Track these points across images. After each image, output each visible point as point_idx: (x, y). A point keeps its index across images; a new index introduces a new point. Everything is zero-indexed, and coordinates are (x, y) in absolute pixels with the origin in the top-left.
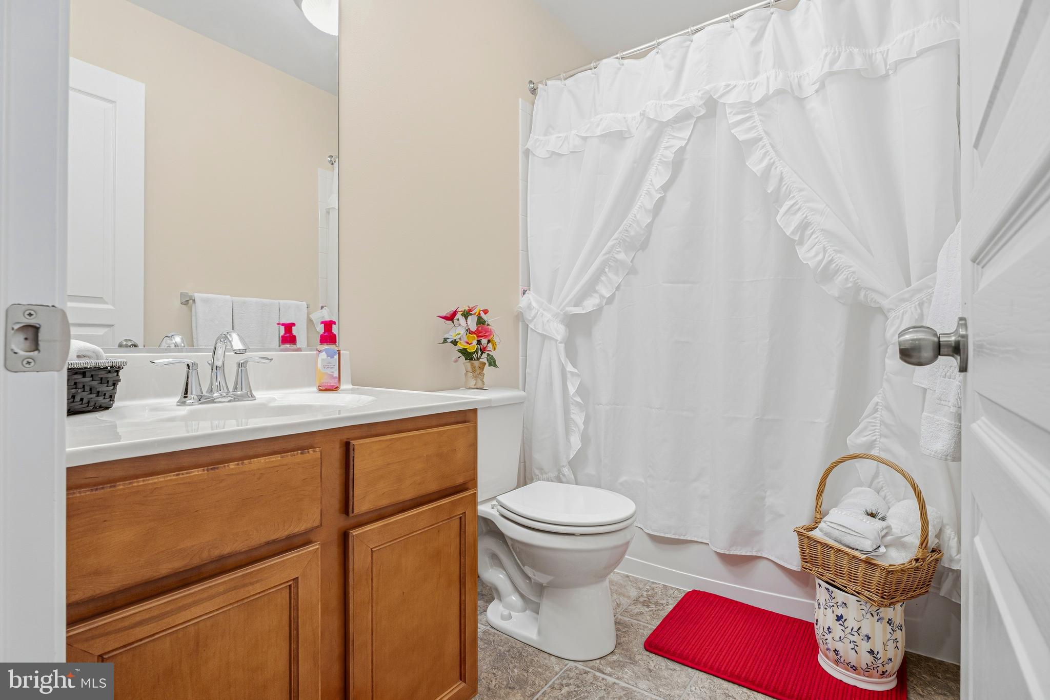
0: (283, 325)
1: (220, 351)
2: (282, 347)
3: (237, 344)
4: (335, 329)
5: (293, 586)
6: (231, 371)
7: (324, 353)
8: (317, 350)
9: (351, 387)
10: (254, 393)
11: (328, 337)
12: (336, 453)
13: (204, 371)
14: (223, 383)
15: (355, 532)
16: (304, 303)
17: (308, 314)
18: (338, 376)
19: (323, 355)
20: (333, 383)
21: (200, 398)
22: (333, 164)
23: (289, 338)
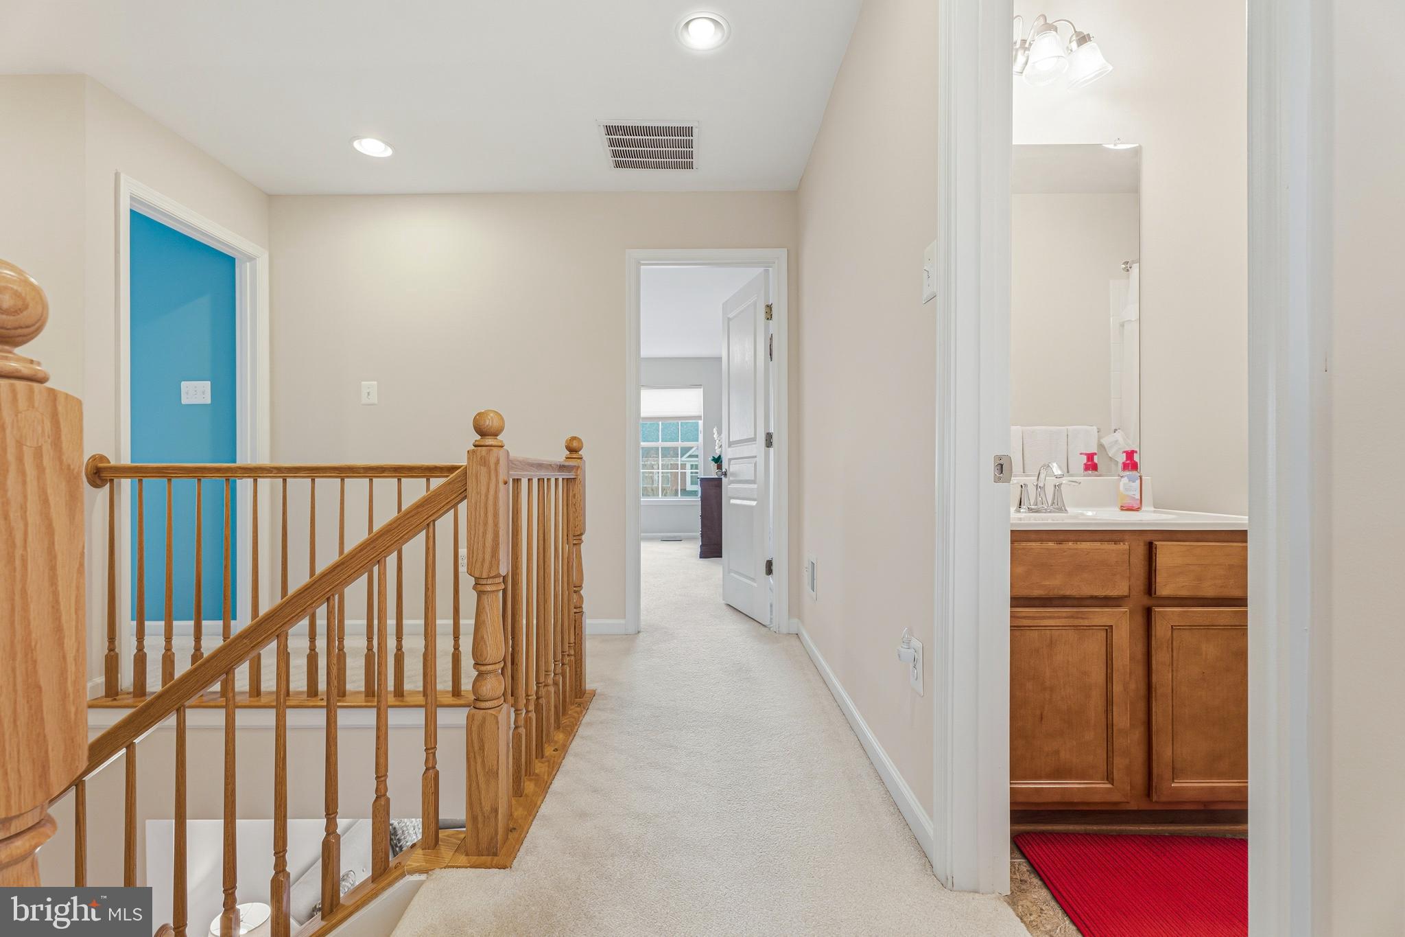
0: (1086, 454)
1: (1042, 476)
2: (1086, 473)
3: (1057, 472)
4: (1136, 458)
5: (1109, 630)
6: (1050, 491)
7: (1126, 478)
8: (1119, 476)
9: (1153, 509)
10: (1067, 508)
11: (1131, 464)
12: (1140, 551)
13: (1032, 490)
14: (1044, 499)
15: (1157, 609)
16: (1095, 428)
17: (1099, 438)
18: (1139, 498)
19: (1125, 480)
20: (1136, 506)
21: (1030, 510)
22: (1128, 270)
23: (1091, 465)
